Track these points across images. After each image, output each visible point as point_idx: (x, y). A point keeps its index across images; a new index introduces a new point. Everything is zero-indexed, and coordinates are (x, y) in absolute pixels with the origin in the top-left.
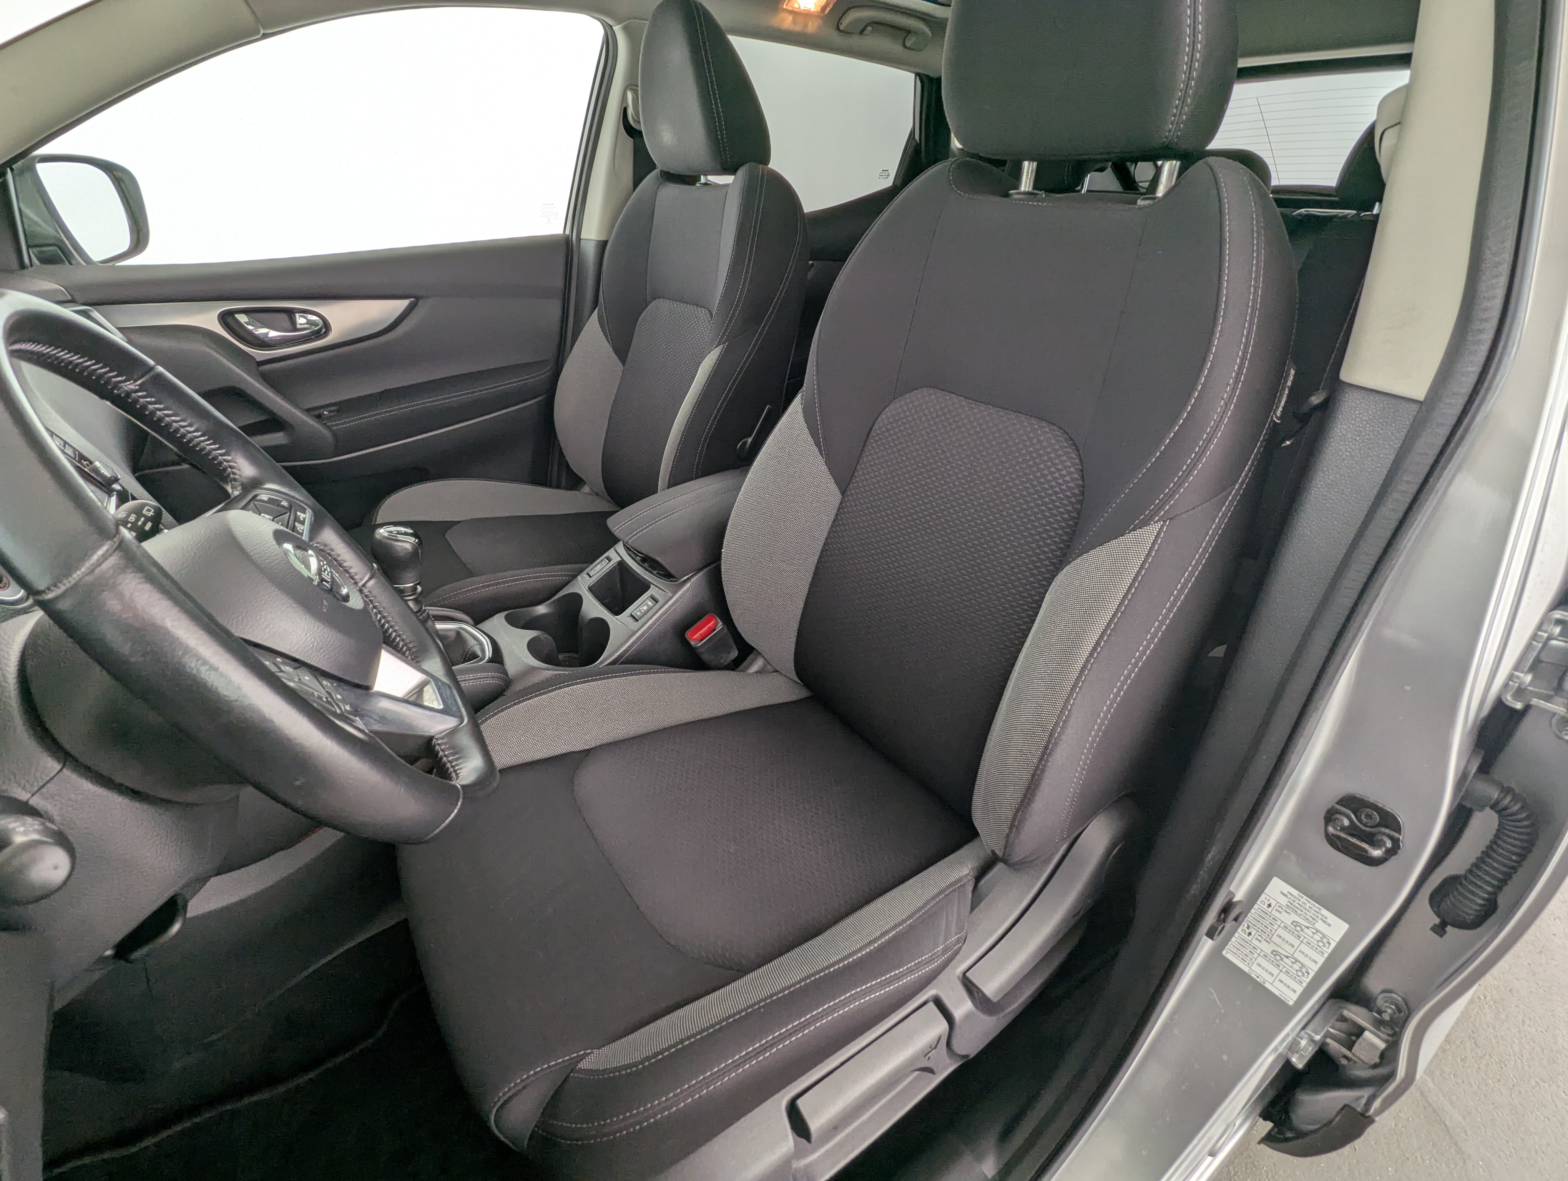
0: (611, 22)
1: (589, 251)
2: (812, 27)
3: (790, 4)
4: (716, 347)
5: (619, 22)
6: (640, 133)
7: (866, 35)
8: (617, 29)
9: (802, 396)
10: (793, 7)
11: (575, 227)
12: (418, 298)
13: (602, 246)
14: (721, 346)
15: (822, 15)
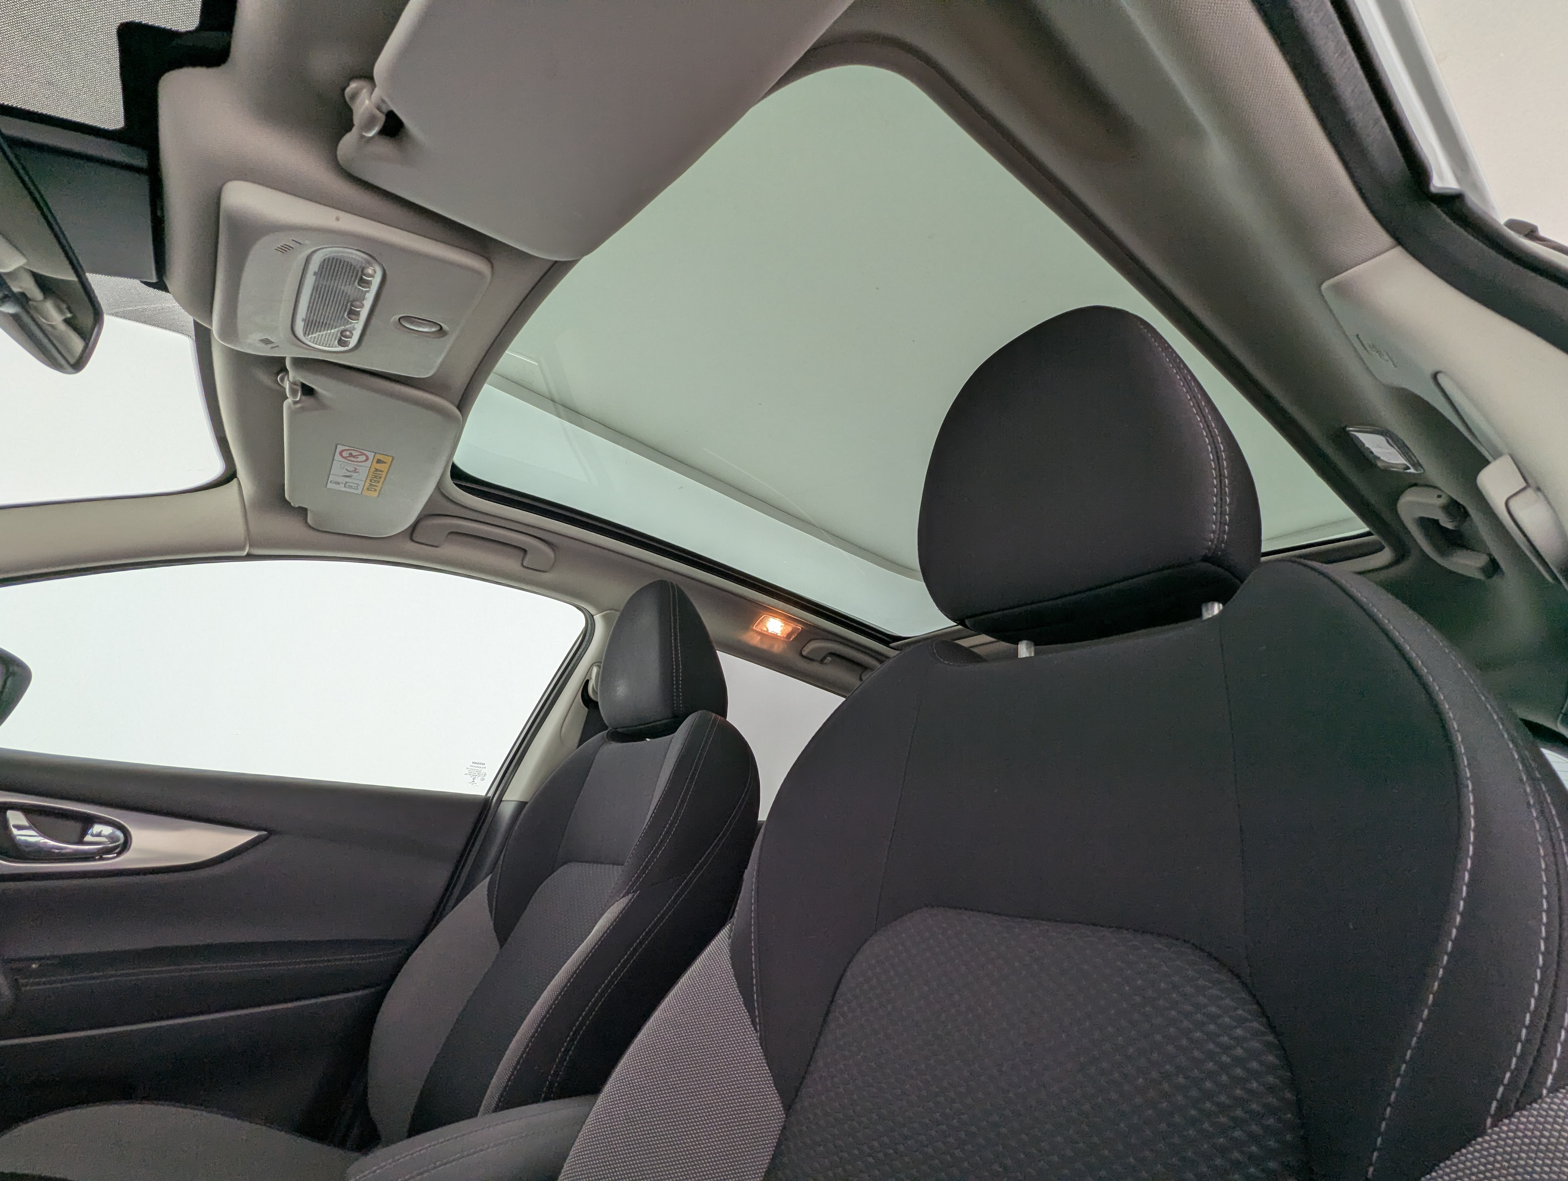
0: (592, 611)
1: (507, 809)
2: (777, 648)
3: (759, 627)
4: (623, 896)
5: (600, 610)
6: (597, 703)
7: (826, 664)
8: (598, 618)
9: (731, 928)
10: (762, 630)
11: (500, 789)
12: (271, 832)
13: (522, 805)
14: (630, 896)
15: (786, 640)
